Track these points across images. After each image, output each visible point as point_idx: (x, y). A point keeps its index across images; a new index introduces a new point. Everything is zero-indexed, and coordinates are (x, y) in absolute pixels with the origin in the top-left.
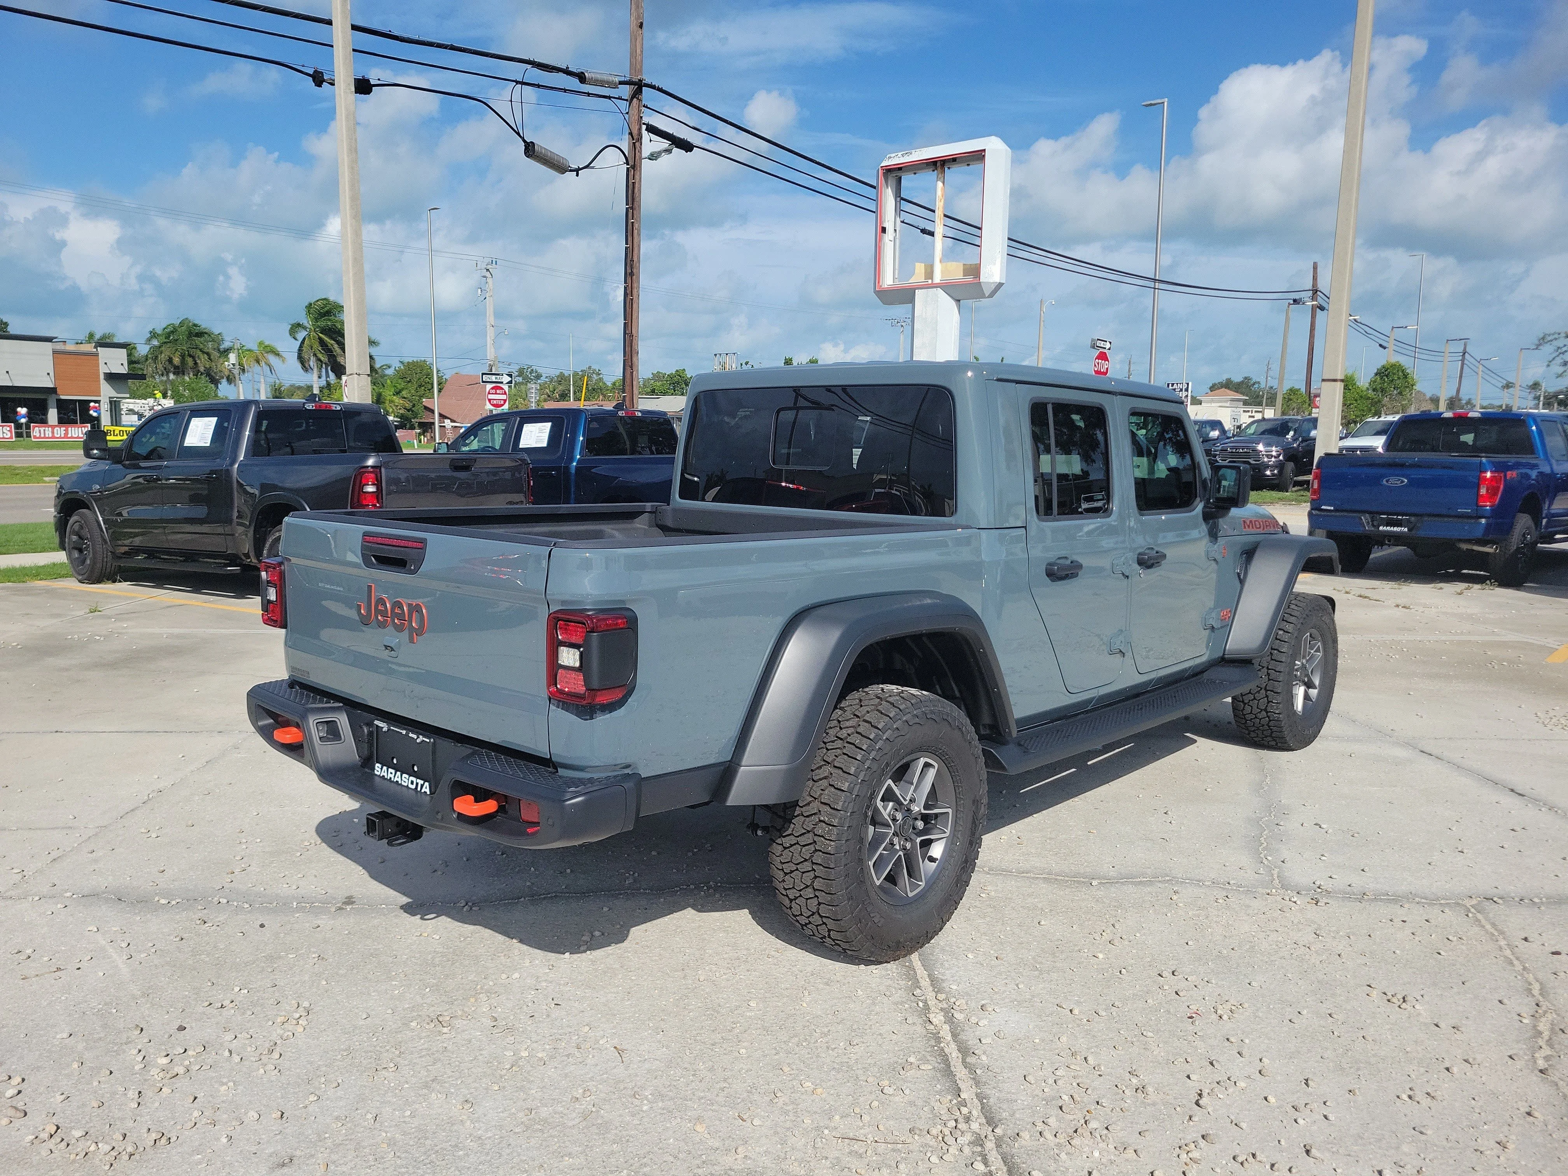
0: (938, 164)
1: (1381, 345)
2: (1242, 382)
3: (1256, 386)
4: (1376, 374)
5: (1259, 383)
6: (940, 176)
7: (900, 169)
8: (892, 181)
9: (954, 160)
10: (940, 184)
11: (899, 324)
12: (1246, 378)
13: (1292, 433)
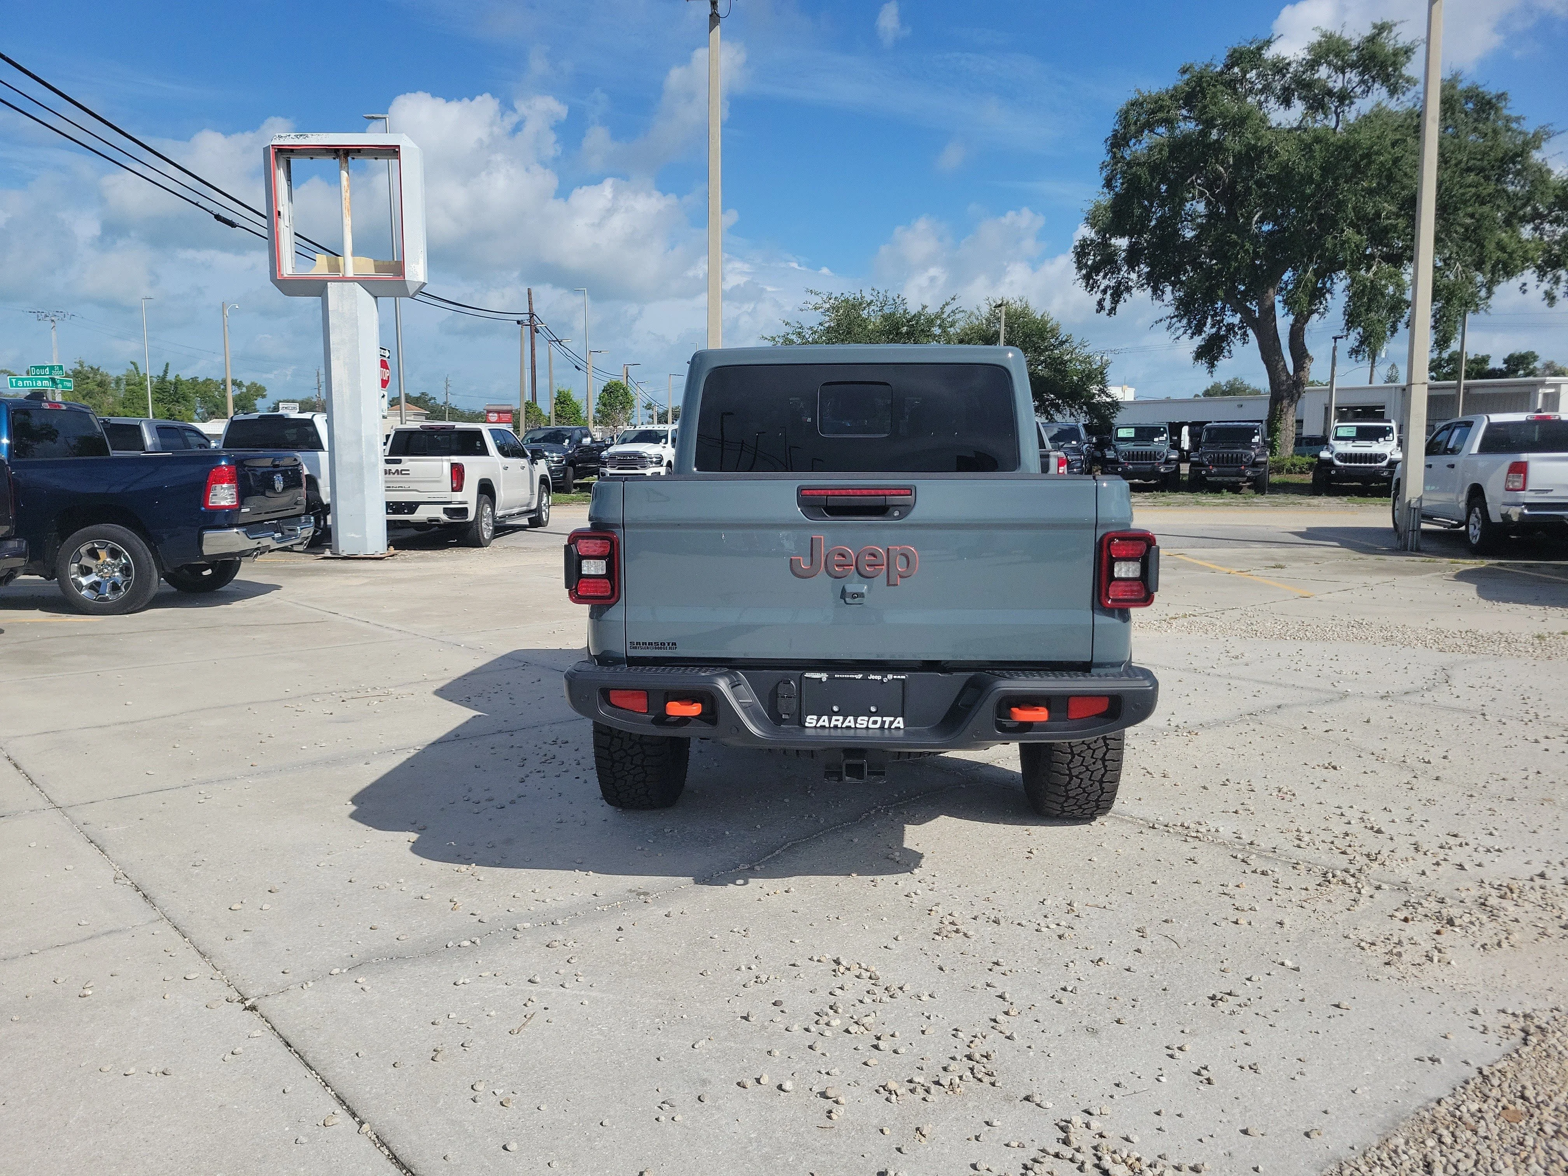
0: (341, 153)
1: (576, 367)
2: (419, 398)
3: (432, 401)
4: (603, 391)
5: (434, 398)
6: (344, 165)
7: (292, 150)
8: (283, 163)
9: (359, 151)
10: (344, 174)
11: (47, 319)
12: (423, 394)
13: (567, 441)
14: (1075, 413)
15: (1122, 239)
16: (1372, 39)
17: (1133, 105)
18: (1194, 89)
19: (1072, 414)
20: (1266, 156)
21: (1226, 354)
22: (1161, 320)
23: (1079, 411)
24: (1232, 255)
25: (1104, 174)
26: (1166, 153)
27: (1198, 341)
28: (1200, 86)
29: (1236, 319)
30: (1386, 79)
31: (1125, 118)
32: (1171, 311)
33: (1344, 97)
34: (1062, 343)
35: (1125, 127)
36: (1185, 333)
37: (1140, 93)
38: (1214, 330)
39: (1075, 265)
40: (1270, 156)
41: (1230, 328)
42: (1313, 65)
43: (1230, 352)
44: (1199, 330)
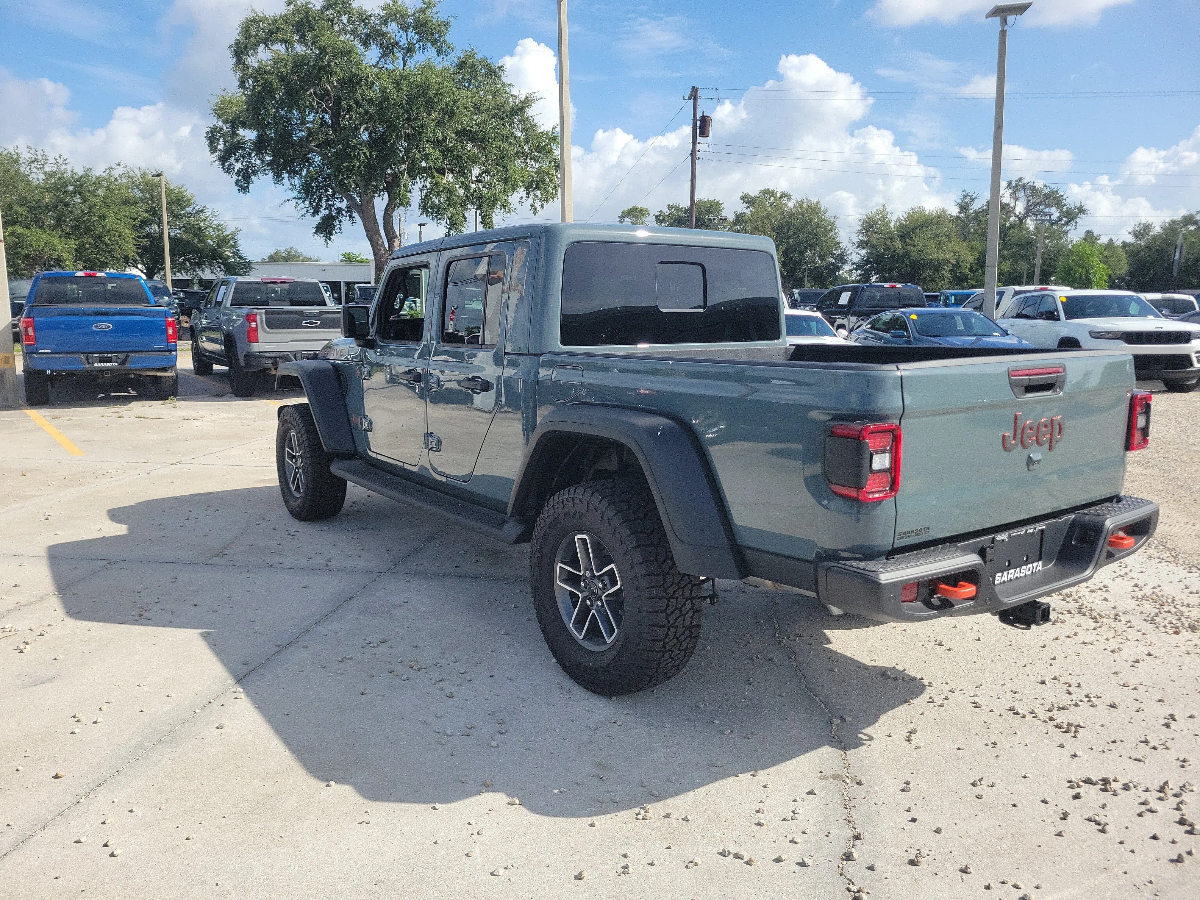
14: (215, 271)
15: (250, 132)
16: (423, 11)
17: (251, 22)
18: (302, 19)
19: (212, 272)
20: (363, 84)
21: (338, 231)
22: (288, 200)
23: (218, 269)
24: (354, 155)
25: (238, 76)
26: (290, 67)
27: (317, 219)
28: (307, 18)
29: (343, 205)
30: (434, 43)
31: (247, 31)
32: (295, 193)
33: (409, 50)
34: (198, 212)
35: (246, 38)
36: (307, 211)
37: (255, 13)
38: (327, 212)
39: (208, 148)
40: (367, 84)
41: (339, 211)
42: (385, 21)
43: (340, 228)
44: (316, 211)
